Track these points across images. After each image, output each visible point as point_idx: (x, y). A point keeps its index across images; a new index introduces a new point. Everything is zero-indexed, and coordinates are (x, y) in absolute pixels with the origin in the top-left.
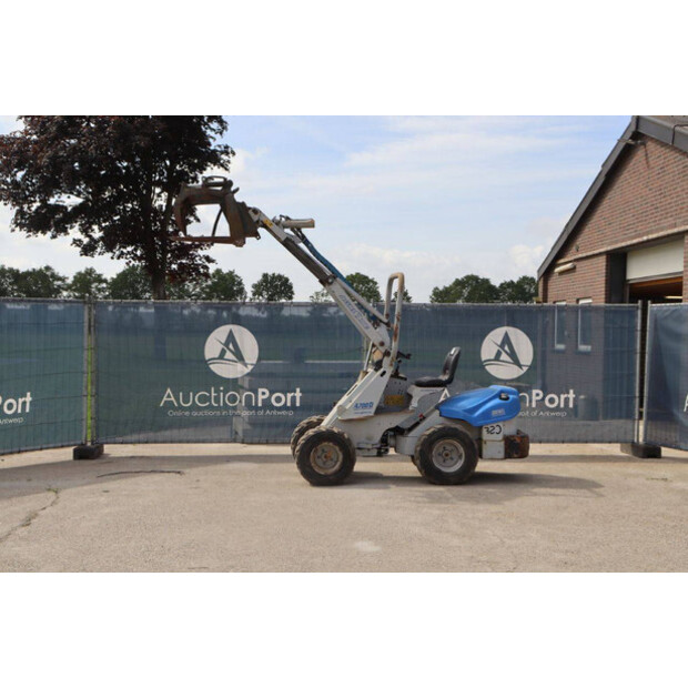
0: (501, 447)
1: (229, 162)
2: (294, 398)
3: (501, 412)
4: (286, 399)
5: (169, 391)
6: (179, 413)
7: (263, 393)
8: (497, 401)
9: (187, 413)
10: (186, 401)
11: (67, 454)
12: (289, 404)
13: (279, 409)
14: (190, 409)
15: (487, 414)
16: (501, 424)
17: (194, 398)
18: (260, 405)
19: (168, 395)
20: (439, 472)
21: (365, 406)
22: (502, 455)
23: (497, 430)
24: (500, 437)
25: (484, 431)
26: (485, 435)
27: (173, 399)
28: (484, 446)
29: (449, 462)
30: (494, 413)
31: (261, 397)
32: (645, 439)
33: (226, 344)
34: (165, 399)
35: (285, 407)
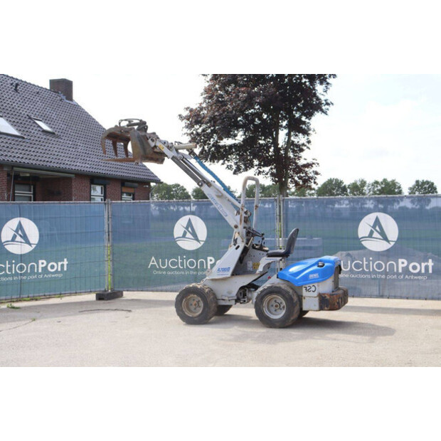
0: (316, 302)
3: (316, 275)
5: (153, 258)
6: (160, 273)
8: (315, 267)
9: (164, 273)
10: (163, 265)
14: (166, 270)
15: (306, 277)
16: (316, 285)
17: (168, 263)
18: (209, 267)
19: (153, 261)
20: (268, 318)
21: (224, 270)
22: (317, 307)
23: (313, 289)
24: (315, 294)
25: (304, 289)
26: (305, 293)
27: (155, 263)
28: (304, 301)
30: (311, 276)
31: (209, 263)
33: (187, 228)
34: (151, 263)
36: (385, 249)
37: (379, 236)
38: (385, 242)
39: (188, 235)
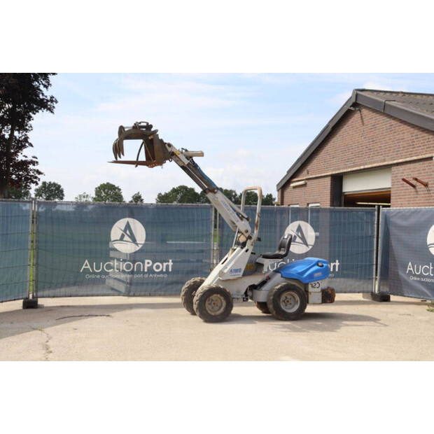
0: (319, 296)
1: (54, 107)
2: (168, 266)
3: (320, 274)
4: (163, 267)
5: (86, 261)
6: (93, 276)
7: (148, 263)
8: (316, 268)
9: (98, 276)
10: (98, 268)
11: (18, 304)
12: (164, 270)
13: (158, 273)
14: (100, 273)
15: (311, 276)
16: (319, 282)
17: (103, 266)
18: (146, 270)
19: (86, 265)
20: (284, 312)
21: (236, 271)
22: (320, 301)
23: (317, 285)
24: (319, 290)
25: (310, 286)
26: (310, 289)
27: (89, 267)
28: (310, 296)
29: (289, 306)
30: (316, 275)
31: (146, 266)
32: (379, 290)
33: (125, 231)
34: (84, 267)
35: (162, 272)
36: (304, 252)
37: (301, 241)
38: (305, 246)
39: (126, 238)
